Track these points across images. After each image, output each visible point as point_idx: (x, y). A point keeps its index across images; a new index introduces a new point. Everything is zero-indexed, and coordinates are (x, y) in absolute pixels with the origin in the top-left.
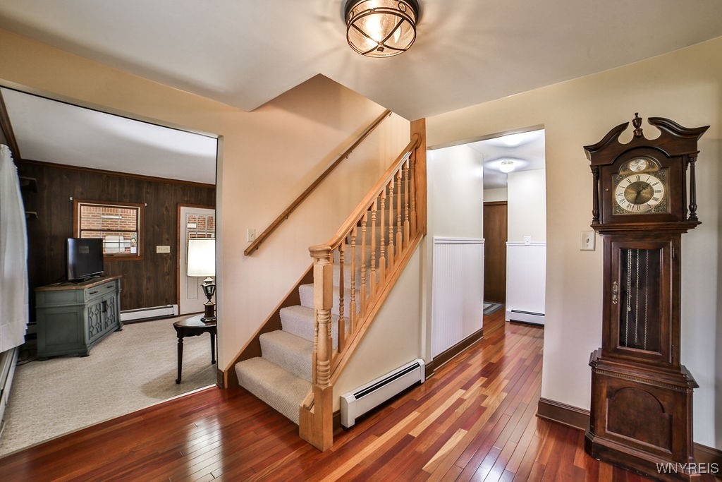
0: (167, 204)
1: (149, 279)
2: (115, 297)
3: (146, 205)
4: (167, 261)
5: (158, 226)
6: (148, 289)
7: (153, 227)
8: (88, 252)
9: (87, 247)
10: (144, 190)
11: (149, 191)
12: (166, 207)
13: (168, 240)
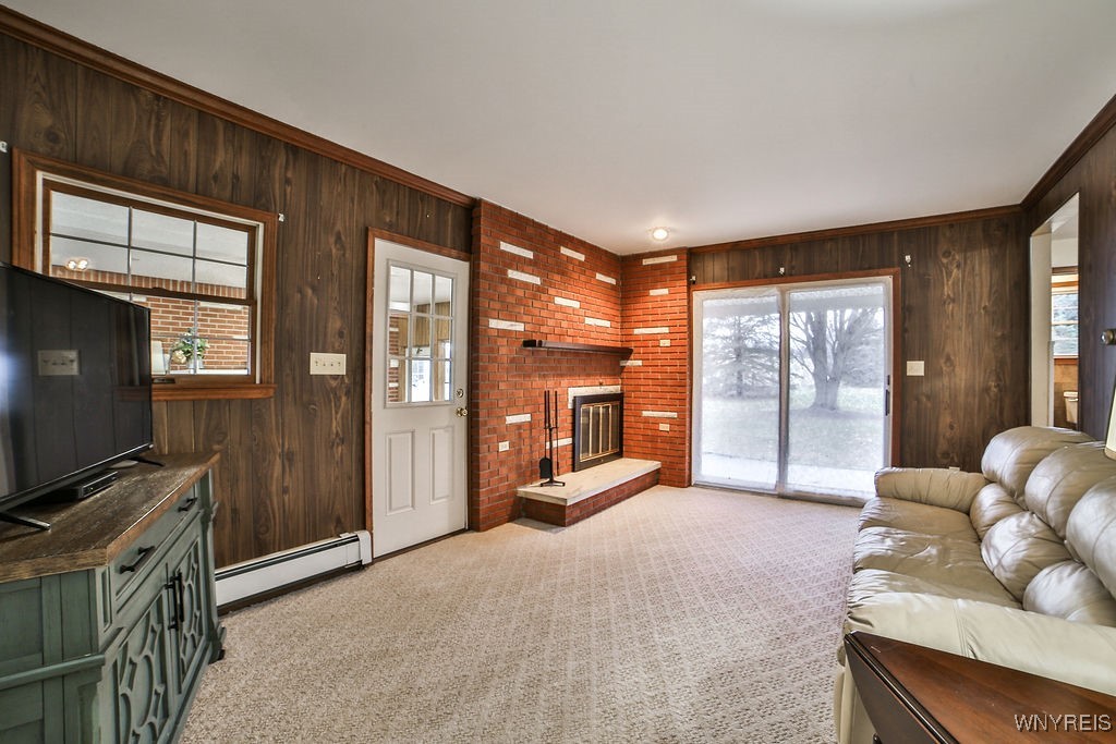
0: (339, 227)
1: (289, 457)
2: (199, 540)
3: (281, 219)
4: (338, 399)
5: (314, 289)
6: (285, 490)
7: (300, 291)
8: (74, 369)
9: (73, 355)
10: (277, 173)
11: (289, 175)
12: (338, 238)
13: (341, 334)
